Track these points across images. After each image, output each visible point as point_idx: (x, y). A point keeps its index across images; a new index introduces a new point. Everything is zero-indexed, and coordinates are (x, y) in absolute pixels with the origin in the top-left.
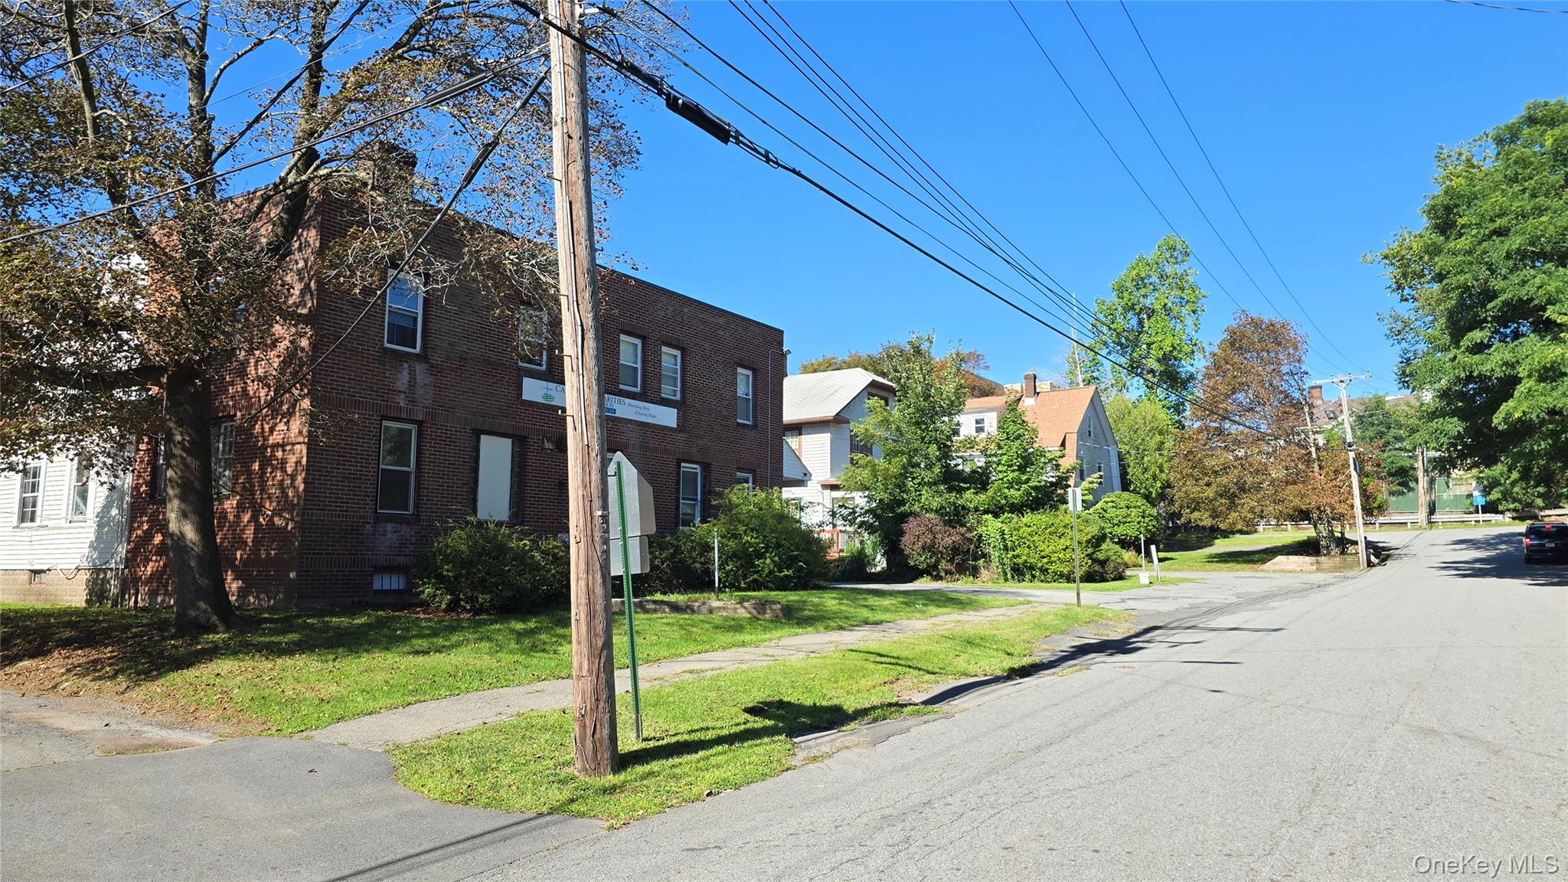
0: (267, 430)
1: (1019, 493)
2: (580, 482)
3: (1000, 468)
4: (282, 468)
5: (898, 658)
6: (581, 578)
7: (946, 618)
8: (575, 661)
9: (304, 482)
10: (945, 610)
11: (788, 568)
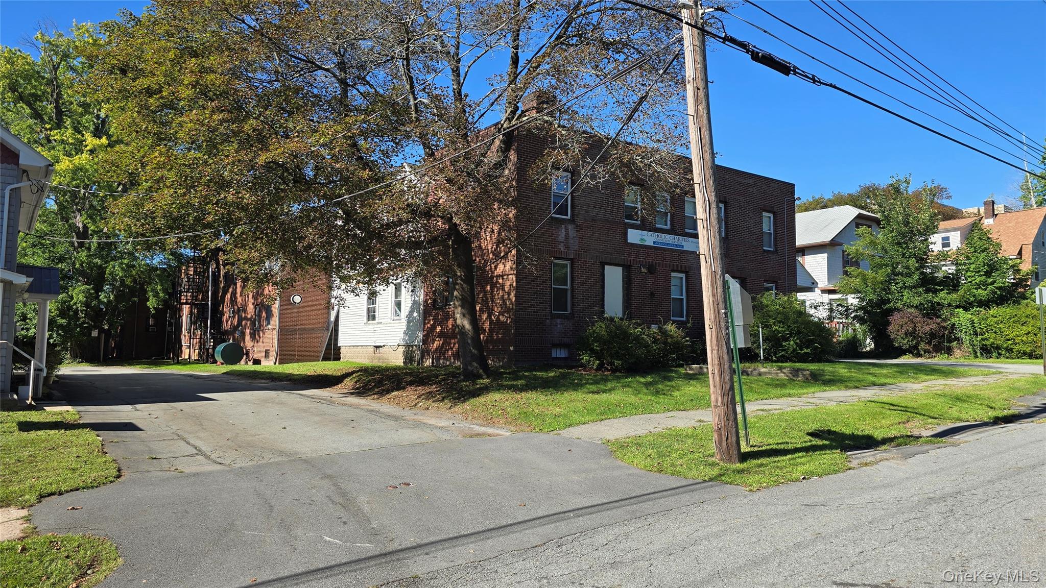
0: (493, 267)
1: (986, 292)
2: (710, 294)
3: (969, 274)
4: (502, 288)
5: (906, 407)
6: (714, 350)
7: (934, 382)
8: (713, 398)
9: (515, 296)
10: (932, 377)
11: (807, 348)
